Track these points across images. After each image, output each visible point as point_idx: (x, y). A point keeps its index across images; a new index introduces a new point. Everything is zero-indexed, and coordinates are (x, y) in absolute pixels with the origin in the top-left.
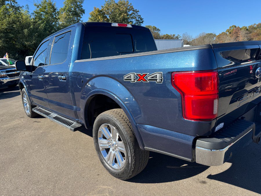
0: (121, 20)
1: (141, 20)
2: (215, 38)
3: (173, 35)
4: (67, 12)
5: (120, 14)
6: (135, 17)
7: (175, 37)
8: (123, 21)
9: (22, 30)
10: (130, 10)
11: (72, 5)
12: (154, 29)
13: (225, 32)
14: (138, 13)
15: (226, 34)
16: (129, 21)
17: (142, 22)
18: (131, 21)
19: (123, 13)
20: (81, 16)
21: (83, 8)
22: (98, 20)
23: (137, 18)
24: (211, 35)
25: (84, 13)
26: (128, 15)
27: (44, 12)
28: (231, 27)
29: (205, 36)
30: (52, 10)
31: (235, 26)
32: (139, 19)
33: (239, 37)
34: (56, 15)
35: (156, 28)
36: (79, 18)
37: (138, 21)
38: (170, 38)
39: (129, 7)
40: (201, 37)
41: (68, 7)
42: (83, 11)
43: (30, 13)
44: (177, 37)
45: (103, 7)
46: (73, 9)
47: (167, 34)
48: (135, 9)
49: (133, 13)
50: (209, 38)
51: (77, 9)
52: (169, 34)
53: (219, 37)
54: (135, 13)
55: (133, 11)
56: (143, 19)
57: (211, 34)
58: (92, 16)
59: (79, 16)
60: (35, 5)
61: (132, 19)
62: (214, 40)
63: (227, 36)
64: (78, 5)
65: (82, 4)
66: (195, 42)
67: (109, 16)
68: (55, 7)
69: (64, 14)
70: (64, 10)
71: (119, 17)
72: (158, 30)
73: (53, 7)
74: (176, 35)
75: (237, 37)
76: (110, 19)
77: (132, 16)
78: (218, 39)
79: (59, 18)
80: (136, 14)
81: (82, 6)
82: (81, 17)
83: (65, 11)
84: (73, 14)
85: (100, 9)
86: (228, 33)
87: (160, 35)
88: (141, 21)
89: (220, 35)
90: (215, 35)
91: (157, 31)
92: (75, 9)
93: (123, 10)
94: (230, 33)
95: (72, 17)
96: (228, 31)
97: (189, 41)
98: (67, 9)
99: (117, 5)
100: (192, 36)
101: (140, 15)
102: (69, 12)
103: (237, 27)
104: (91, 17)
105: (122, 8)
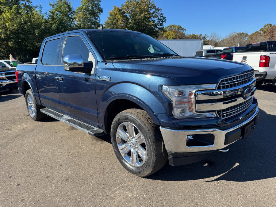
0: (141, 20)
1: (164, 18)
2: (247, 38)
3: (200, 35)
4: (84, 11)
5: (141, 13)
6: (158, 16)
7: (202, 37)
8: (144, 20)
9: (34, 30)
10: (151, 8)
11: (90, 4)
12: (178, 28)
13: (258, 31)
14: (160, 11)
15: (260, 33)
16: (151, 20)
17: (165, 21)
18: (152, 20)
19: (144, 11)
20: (99, 15)
21: (101, 7)
22: (117, 19)
23: (159, 17)
24: (242, 35)
25: (102, 12)
26: (149, 14)
27: (59, 11)
28: (265, 26)
29: (236, 36)
30: (68, 10)
31: (270, 25)
32: (162, 17)
33: (274, 36)
34: (72, 15)
35: (181, 27)
36: (96, 17)
37: (160, 20)
38: (196, 38)
39: (151, 5)
40: (231, 37)
41: (85, 6)
42: (101, 10)
43: (43, 13)
44: (204, 37)
45: (123, 5)
46: (90, 8)
47: (193, 34)
48: (157, 7)
49: (155, 12)
50: (240, 38)
51: (95, 8)
52: (196, 34)
53: (251, 37)
54: (157, 11)
55: (155, 9)
56: (165, 18)
57: (242, 33)
58: (111, 15)
59: (97, 16)
60: (51, 5)
61: (154, 18)
62: (246, 40)
63: (261, 35)
64: (95, 4)
65: (100, 3)
66: (224, 42)
67: (130, 15)
68: (71, 6)
69: (81, 14)
70: (81, 9)
71: (140, 16)
72: (184, 29)
73: (69, 6)
74: (203, 35)
75: (273, 36)
76: (130, 18)
77: (153, 15)
78: (250, 39)
79: (75, 18)
80: (158, 13)
81: (100, 5)
82: (99, 17)
83: (82, 11)
84: (90, 14)
85: (120, 8)
86: (262, 32)
87: (186, 35)
88: (163, 20)
89: (253, 34)
90: (247, 35)
91: (182, 31)
92: (93, 8)
93: (144, 9)
94: (265, 32)
95: (89, 16)
96: (262, 30)
97: (217, 41)
98: (84, 8)
99: (138, 3)
100: (220, 36)
101: (163, 14)
102: (86, 11)
103: (273, 25)
104: (109, 17)
105: (143, 6)
